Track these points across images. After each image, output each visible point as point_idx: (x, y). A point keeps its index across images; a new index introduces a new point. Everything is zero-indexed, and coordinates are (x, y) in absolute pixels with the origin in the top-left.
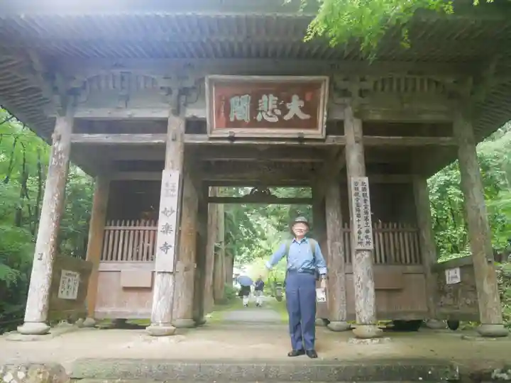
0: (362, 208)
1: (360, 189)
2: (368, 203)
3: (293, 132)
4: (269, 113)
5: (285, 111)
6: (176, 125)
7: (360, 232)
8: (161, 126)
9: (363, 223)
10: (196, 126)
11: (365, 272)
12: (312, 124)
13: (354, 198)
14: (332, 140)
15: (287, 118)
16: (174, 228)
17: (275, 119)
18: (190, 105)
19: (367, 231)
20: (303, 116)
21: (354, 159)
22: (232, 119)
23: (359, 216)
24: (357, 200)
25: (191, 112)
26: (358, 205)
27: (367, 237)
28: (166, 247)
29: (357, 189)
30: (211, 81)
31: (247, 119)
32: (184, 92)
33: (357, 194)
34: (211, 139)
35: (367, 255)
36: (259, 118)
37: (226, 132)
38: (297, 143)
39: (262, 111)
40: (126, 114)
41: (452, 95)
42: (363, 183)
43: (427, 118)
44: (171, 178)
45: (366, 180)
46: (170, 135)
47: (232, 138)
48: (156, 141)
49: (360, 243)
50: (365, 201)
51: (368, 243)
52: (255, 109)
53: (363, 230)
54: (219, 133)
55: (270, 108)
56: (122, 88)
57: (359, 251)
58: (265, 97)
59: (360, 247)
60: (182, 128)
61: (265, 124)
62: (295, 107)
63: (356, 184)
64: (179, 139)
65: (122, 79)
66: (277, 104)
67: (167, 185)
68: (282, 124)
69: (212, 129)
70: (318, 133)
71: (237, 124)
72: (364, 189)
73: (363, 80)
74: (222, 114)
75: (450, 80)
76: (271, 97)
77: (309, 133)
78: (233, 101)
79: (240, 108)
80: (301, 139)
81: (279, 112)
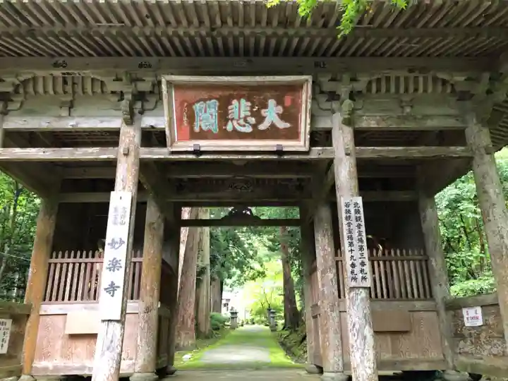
0: (355, 235)
1: (353, 211)
2: (363, 229)
3: (270, 144)
4: (242, 122)
5: (261, 119)
6: (130, 137)
7: (353, 265)
8: (110, 138)
9: (357, 254)
10: (153, 137)
11: (361, 315)
12: (293, 134)
13: (345, 222)
14: (317, 152)
15: (262, 127)
16: (123, 264)
17: (249, 129)
18: (147, 113)
19: (363, 264)
20: (282, 125)
21: (345, 174)
22: (197, 129)
23: (351, 244)
24: (349, 224)
25: (148, 121)
26: (350, 232)
27: (362, 271)
28: (112, 288)
29: (348, 212)
30: (169, 83)
31: (215, 129)
32: (140, 96)
33: (348, 218)
34: (173, 153)
35: (363, 294)
36: (229, 127)
37: (189, 145)
38: (275, 157)
39: (232, 119)
40: (69, 124)
41: (463, 96)
42: (356, 204)
44: (121, 201)
45: (359, 200)
46: (121, 148)
47: (197, 152)
48: (105, 157)
49: (355, 279)
50: (359, 226)
51: (364, 278)
52: (224, 117)
53: (358, 263)
54: (182, 146)
55: (242, 115)
56: (65, 92)
57: (352, 289)
58: (235, 102)
59: (353, 284)
60: (137, 140)
61: (237, 135)
62: (272, 114)
63: (347, 205)
64: (132, 154)
65: (65, 82)
66: (251, 111)
67: (116, 209)
68: (256, 134)
69: (173, 142)
70: (300, 144)
71: (203, 135)
72: (357, 212)
73: (353, 80)
74: (185, 123)
75: (459, 78)
76: (243, 101)
77: (288, 145)
78: (197, 107)
79: (207, 115)
80: (280, 152)
81: (253, 120)
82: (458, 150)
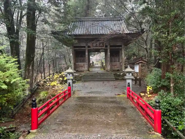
6: (87, 47)
8: (84, 47)
9: (109, 58)
10: (89, 47)
11: (109, 64)
12: (103, 46)
19: (109, 60)
21: (109, 51)
25: (88, 45)
28: (87, 62)
31: (95, 46)
32: (87, 42)
35: (109, 62)
39: (97, 45)
41: (122, 41)
43: (118, 45)
44: (87, 54)
45: (110, 53)
47: (94, 48)
48: (84, 49)
54: (92, 48)
61: (97, 47)
62: (101, 45)
64: (87, 49)
68: (100, 47)
72: (109, 55)
74: (92, 46)
78: (94, 44)
81: (99, 45)
82: (120, 48)
